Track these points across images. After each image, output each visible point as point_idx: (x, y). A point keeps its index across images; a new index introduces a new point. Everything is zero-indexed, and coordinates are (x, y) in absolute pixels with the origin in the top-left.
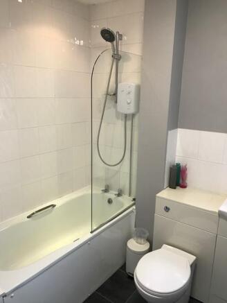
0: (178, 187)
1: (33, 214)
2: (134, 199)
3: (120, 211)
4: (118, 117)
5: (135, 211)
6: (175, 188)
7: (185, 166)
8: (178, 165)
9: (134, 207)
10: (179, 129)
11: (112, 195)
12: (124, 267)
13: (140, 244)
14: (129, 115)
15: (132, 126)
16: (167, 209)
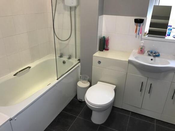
0: (104, 50)
1: (18, 73)
2: (79, 60)
3: (71, 67)
4: (65, 9)
5: (80, 66)
6: (103, 51)
7: (108, 38)
8: (104, 37)
9: (79, 64)
10: (104, 15)
11: (65, 58)
12: (76, 96)
13: (85, 83)
14: (73, 7)
15: (75, 15)
16: (99, 62)
